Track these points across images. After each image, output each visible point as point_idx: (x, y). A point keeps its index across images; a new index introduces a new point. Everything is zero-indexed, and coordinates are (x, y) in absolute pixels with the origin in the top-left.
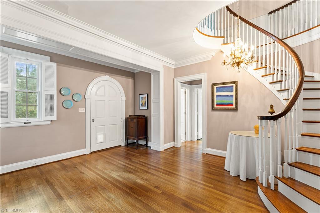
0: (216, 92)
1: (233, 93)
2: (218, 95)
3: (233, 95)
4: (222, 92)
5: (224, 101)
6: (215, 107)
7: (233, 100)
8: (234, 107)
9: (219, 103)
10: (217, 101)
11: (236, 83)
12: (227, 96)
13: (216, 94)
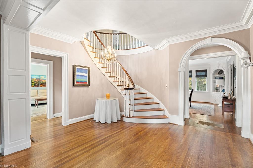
0: (77, 72)
1: (87, 75)
2: (78, 74)
3: (87, 76)
4: (81, 72)
5: (82, 79)
6: (76, 84)
7: (87, 79)
8: (88, 84)
9: (78, 81)
10: (77, 79)
11: (89, 68)
12: (84, 76)
13: (77, 73)
